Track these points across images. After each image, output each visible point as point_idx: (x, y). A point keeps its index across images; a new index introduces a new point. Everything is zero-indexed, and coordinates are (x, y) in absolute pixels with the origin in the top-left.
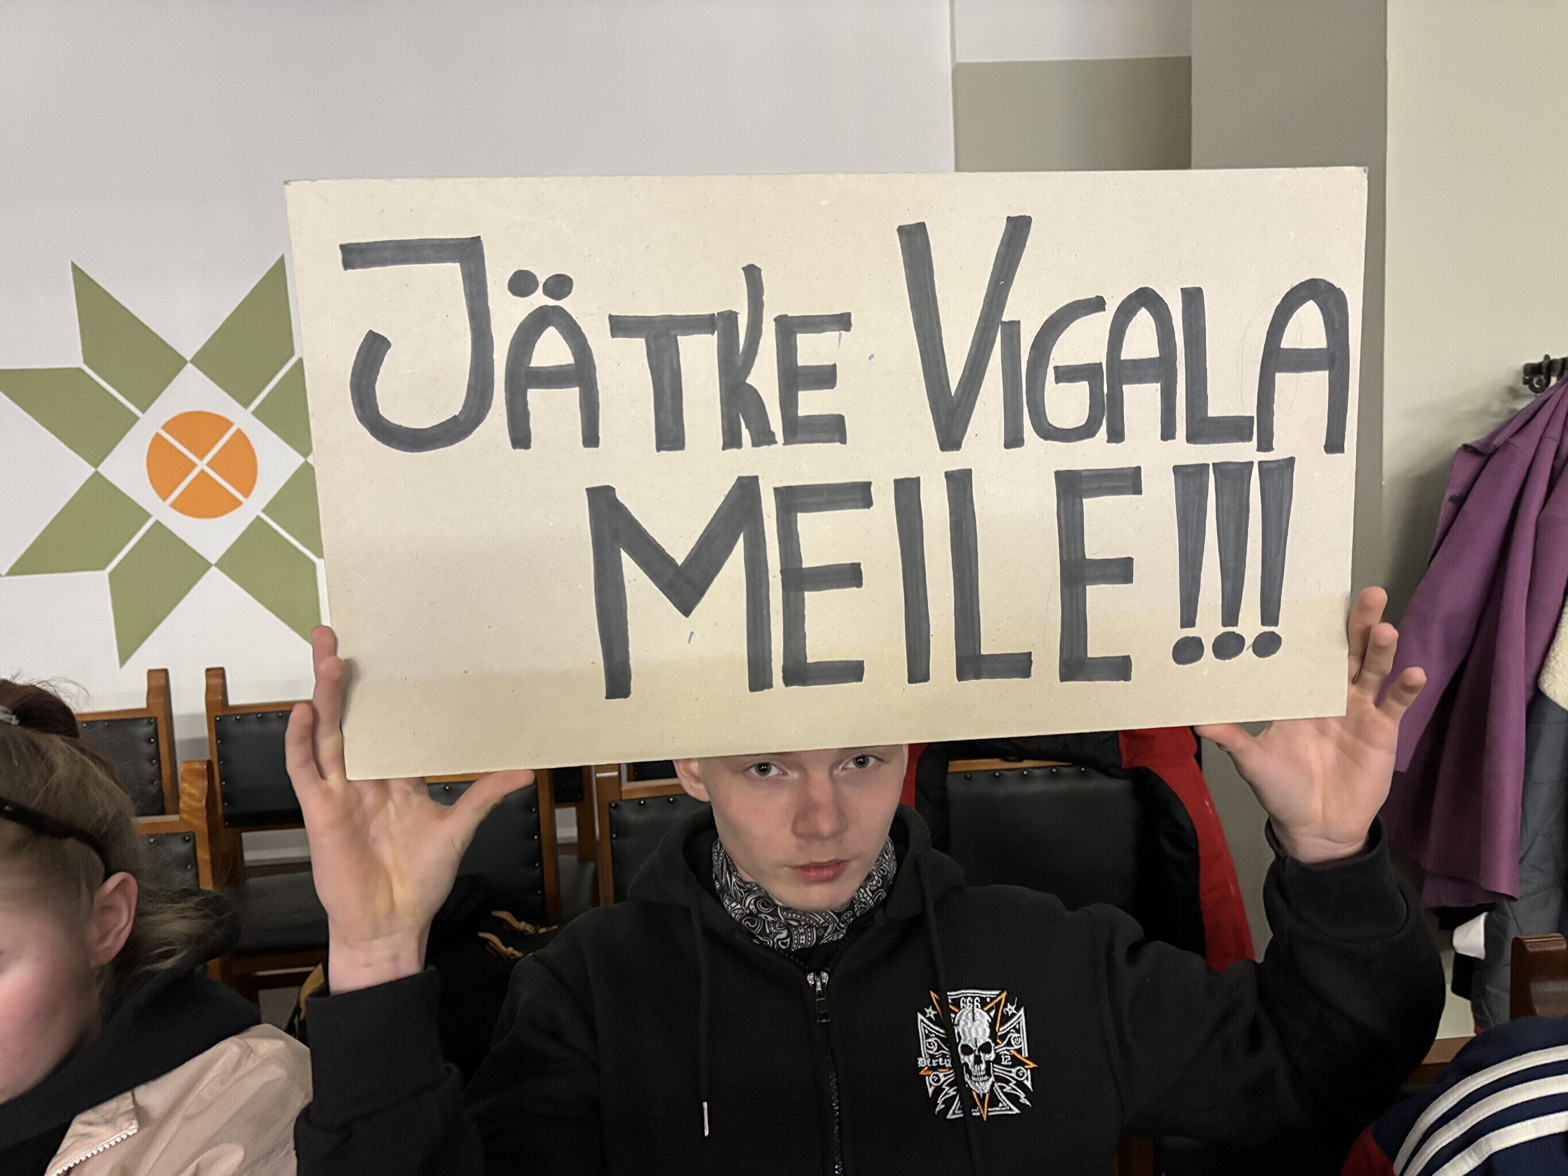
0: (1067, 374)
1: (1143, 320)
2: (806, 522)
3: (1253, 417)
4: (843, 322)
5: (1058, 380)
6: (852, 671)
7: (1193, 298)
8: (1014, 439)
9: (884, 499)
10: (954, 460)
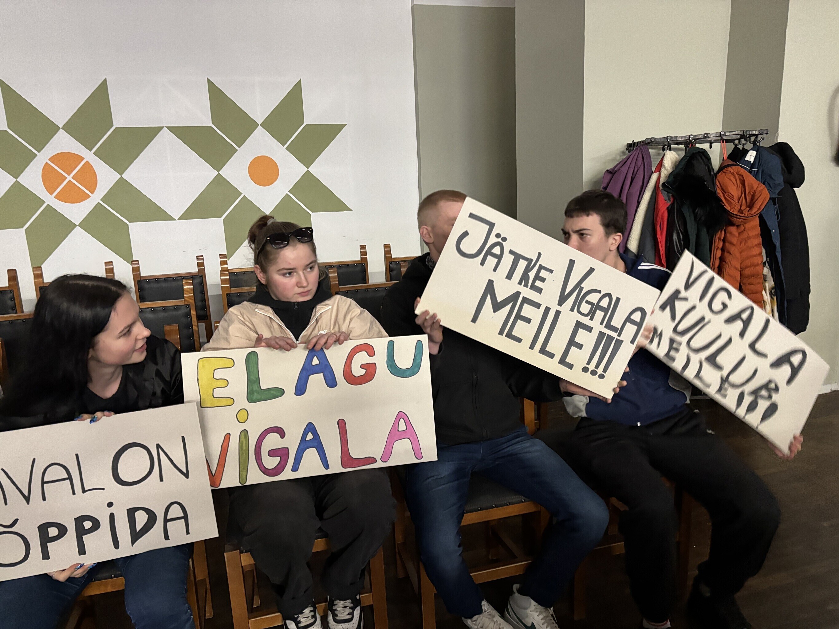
0: (588, 302)
1: (607, 299)
2: (526, 306)
3: (619, 329)
4: (551, 271)
5: (585, 303)
6: (519, 340)
7: (618, 300)
8: (572, 310)
9: (542, 309)
10: (559, 308)
